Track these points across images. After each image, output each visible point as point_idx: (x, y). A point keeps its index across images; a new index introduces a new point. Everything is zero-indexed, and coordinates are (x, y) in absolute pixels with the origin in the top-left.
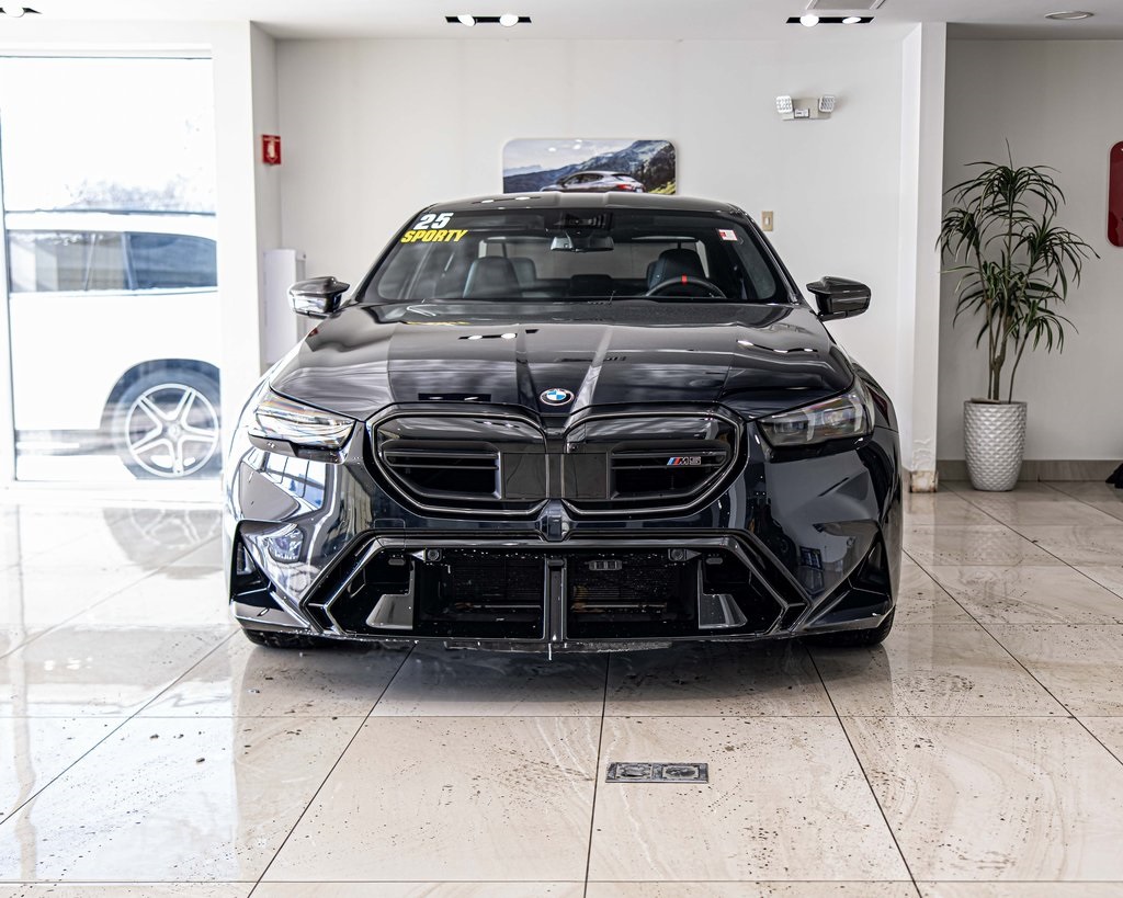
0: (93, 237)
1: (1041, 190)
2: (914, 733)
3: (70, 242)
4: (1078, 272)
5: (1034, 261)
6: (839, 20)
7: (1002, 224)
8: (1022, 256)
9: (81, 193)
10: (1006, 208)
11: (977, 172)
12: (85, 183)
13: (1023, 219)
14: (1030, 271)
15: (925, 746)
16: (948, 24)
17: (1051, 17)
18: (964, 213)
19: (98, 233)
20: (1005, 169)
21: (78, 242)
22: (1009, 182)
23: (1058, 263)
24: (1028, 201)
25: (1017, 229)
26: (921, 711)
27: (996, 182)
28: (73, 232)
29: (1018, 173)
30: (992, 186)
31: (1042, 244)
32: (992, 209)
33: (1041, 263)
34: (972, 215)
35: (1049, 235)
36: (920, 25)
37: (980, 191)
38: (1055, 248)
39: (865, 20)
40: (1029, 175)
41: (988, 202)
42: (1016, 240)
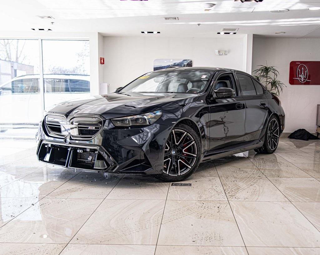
0: (62, 80)
1: (274, 72)
2: (233, 179)
3: (56, 81)
4: (282, 90)
5: (272, 88)
6: (229, 33)
7: (265, 79)
8: (269, 86)
9: (53, 71)
10: (266, 76)
11: (259, 68)
12: (54, 68)
13: (270, 78)
14: (271, 90)
15: (235, 181)
16: (253, 34)
17: (276, 33)
18: (256, 77)
19: (63, 79)
20: (266, 67)
21: (59, 81)
22: (266, 70)
23: (277, 88)
24: (271, 74)
25: (268, 80)
26: (236, 176)
27: (264, 70)
28: (57, 79)
29: (268, 68)
30: (263, 71)
31: (274, 84)
32: (263, 76)
33: (274, 88)
34: (258, 77)
35: (275, 82)
36: (247, 35)
37: (260, 72)
38: (277, 85)
39: (235, 33)
40: (271, 68)
41: (262, 74)
42: (268, 83)
